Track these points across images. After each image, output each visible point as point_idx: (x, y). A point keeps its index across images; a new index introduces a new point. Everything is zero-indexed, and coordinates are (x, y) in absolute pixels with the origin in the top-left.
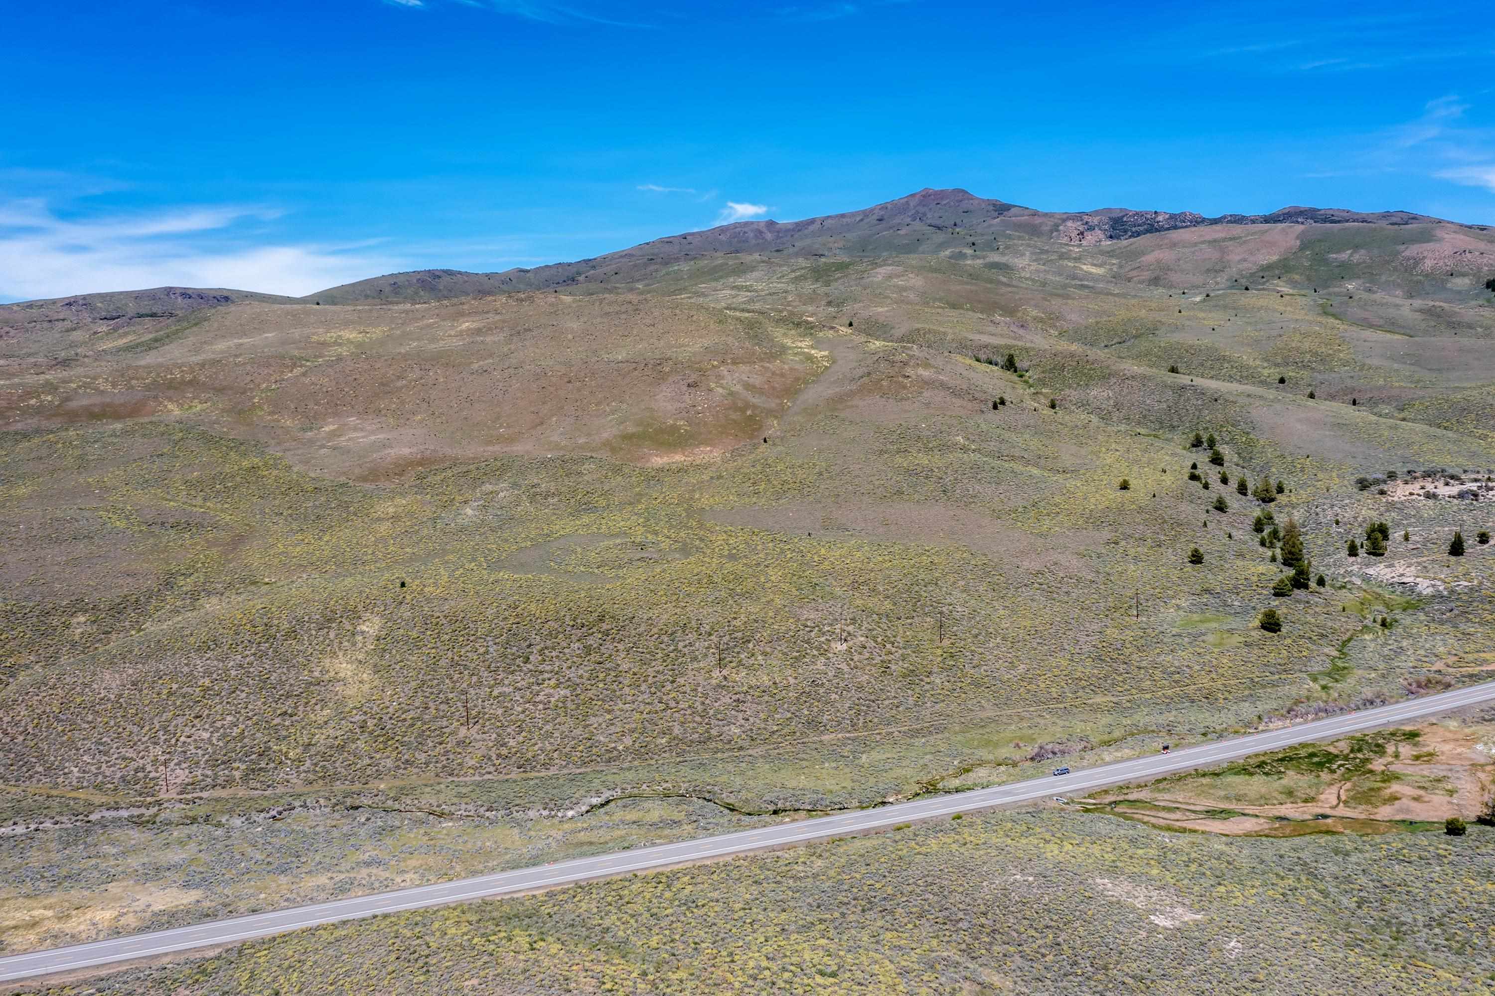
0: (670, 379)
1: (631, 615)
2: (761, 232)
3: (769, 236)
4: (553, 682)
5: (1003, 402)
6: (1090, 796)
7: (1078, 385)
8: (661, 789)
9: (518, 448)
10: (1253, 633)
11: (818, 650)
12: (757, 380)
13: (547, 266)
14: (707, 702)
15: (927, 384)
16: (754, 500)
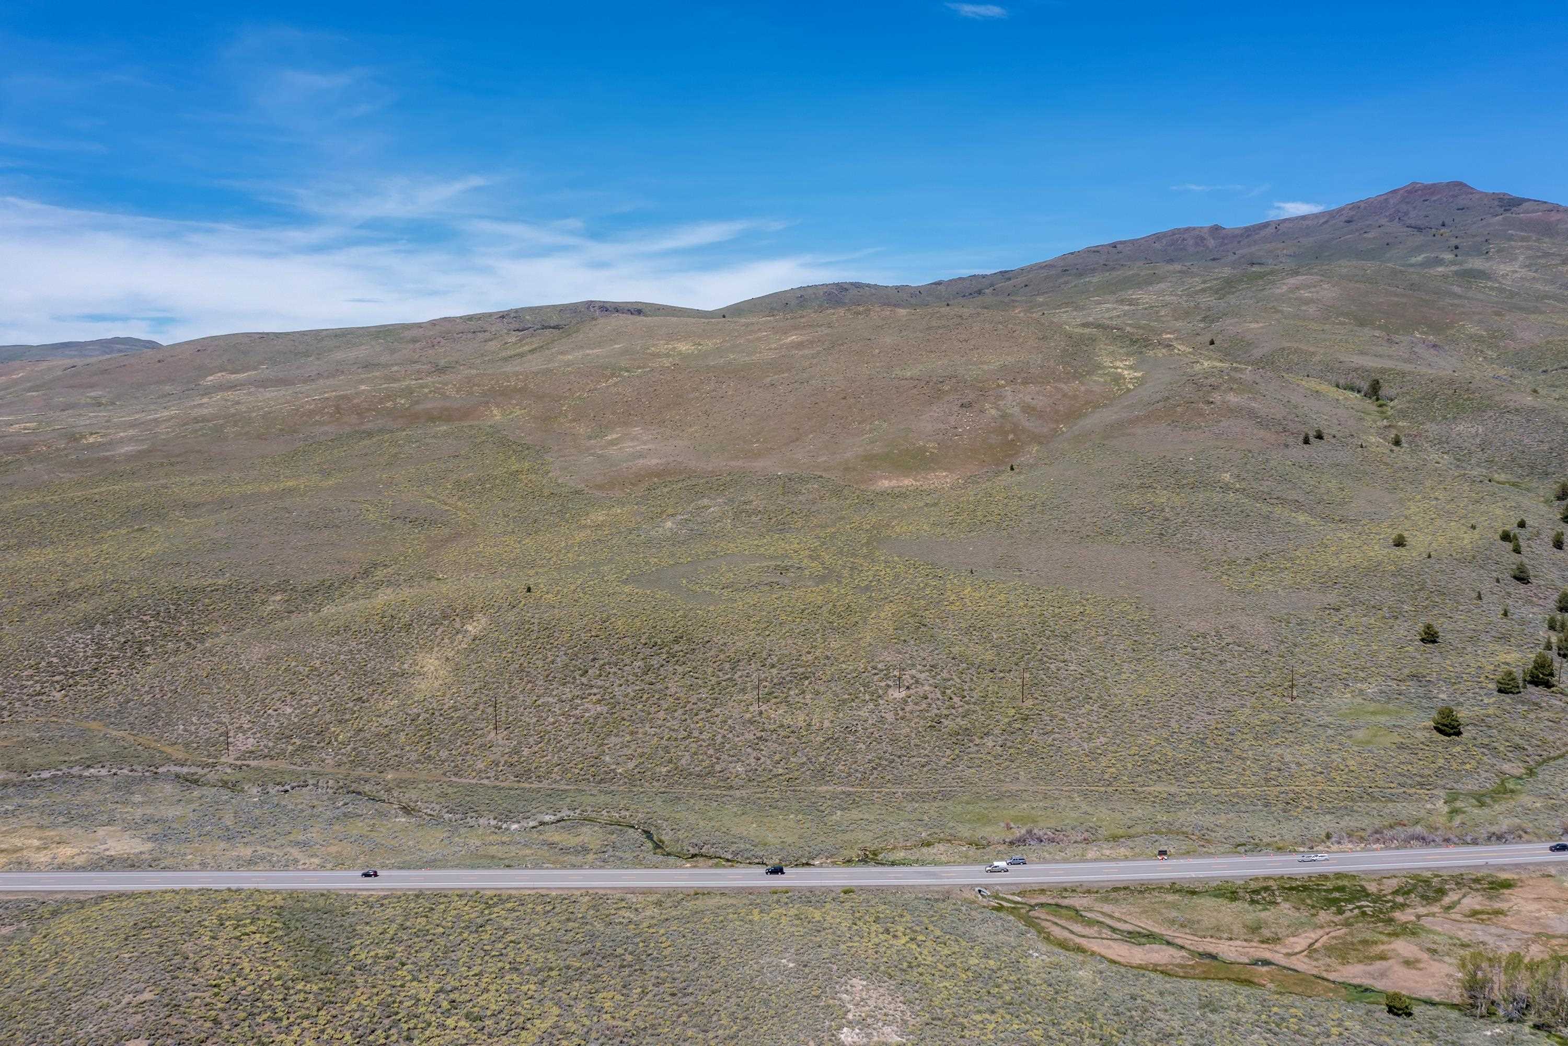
0: (946, 398)
1: (707, 639)
2: (1203, 239)
3: (1211, 243)
4: (594, 698)
5: (1320, 437)
6: (1019, 894)
7: (1445, 418)
8: (617, 815)
9: (759, 464)
10: (1418, 734)
11: (872, 694)
12: (1040, 402)
13: (960, 279)
14: (730, 735)
15: (1234, 412)
16: (945, 530)
